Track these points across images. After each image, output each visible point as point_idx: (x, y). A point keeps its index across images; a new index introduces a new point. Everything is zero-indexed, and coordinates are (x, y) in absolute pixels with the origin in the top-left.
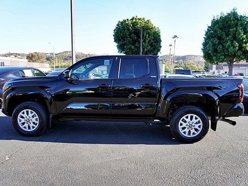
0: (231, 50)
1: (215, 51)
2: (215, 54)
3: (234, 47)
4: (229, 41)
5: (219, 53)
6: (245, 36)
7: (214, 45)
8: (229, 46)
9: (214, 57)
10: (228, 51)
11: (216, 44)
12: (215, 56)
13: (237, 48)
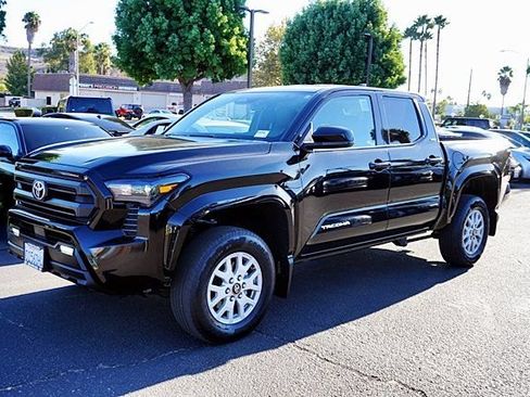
0: (199, 50)
1: (160, 47)
2: (159, 56)
3: (207, 45)
4: (195, 26)
5: (170, 54)
6: (225, 19)
7: (156, 32)
8: (194, 41)
9: (157, 66)
10: (192, 52)
11: (161, 30)
12: (159, 61)
13: (213, 47)
